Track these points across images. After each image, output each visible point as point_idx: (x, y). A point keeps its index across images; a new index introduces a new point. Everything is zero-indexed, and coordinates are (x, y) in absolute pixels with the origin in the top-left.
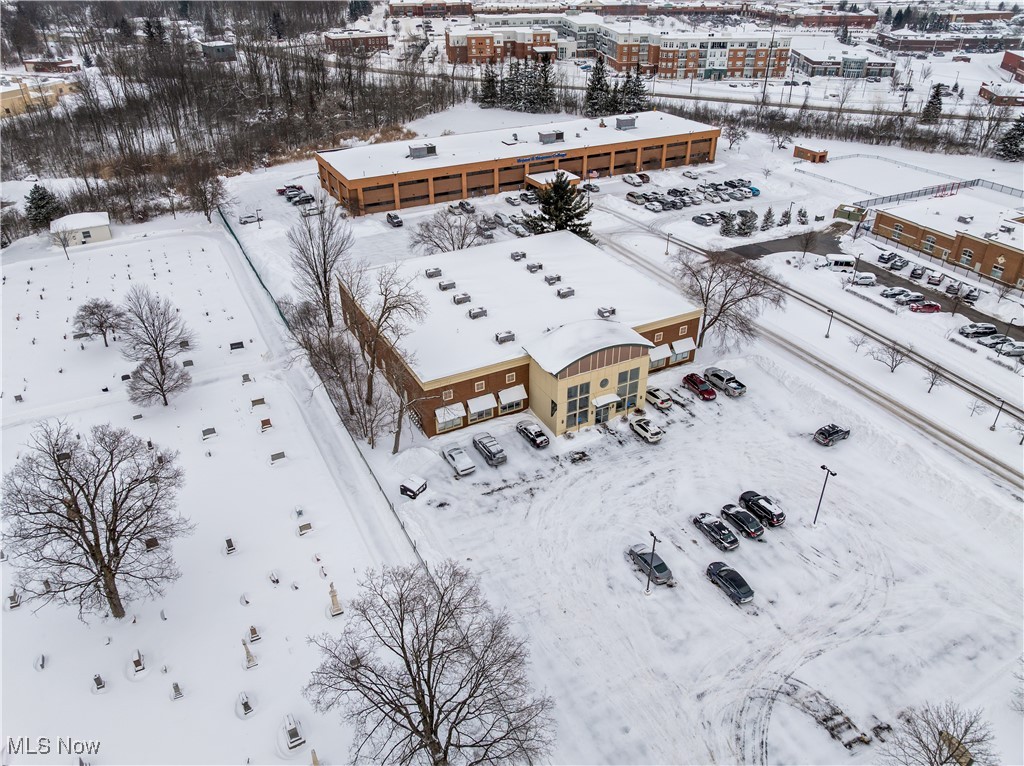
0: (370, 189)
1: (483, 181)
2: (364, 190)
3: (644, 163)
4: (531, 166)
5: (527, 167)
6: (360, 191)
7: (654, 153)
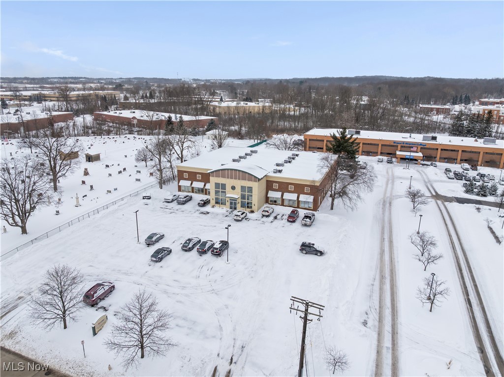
0: (313, 140)
1: (372, 149)
2: (310, 140)
3: (487, 162)
4: (402, 147)
5: (399, 147)
6: (308, 140)
7: (494, 157)
